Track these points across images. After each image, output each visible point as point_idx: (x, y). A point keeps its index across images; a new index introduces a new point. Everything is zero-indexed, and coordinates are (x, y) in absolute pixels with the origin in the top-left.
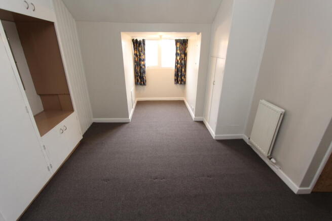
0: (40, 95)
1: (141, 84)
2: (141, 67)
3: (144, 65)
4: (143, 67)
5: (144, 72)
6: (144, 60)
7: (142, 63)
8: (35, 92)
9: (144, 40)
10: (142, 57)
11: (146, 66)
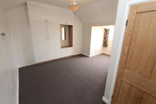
0: (69, 42)
1: (105, 46)
2: (106, 40)
3: (107, 39)
4: (107, 40)
5: (107, 42)
6: (108, 37)
7: (107, 38)
8: (68, 41)
9: (109, 29)
10: (107, 36)
11: (108, 39)
